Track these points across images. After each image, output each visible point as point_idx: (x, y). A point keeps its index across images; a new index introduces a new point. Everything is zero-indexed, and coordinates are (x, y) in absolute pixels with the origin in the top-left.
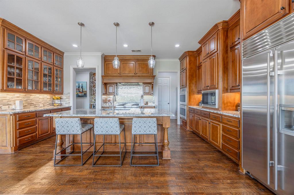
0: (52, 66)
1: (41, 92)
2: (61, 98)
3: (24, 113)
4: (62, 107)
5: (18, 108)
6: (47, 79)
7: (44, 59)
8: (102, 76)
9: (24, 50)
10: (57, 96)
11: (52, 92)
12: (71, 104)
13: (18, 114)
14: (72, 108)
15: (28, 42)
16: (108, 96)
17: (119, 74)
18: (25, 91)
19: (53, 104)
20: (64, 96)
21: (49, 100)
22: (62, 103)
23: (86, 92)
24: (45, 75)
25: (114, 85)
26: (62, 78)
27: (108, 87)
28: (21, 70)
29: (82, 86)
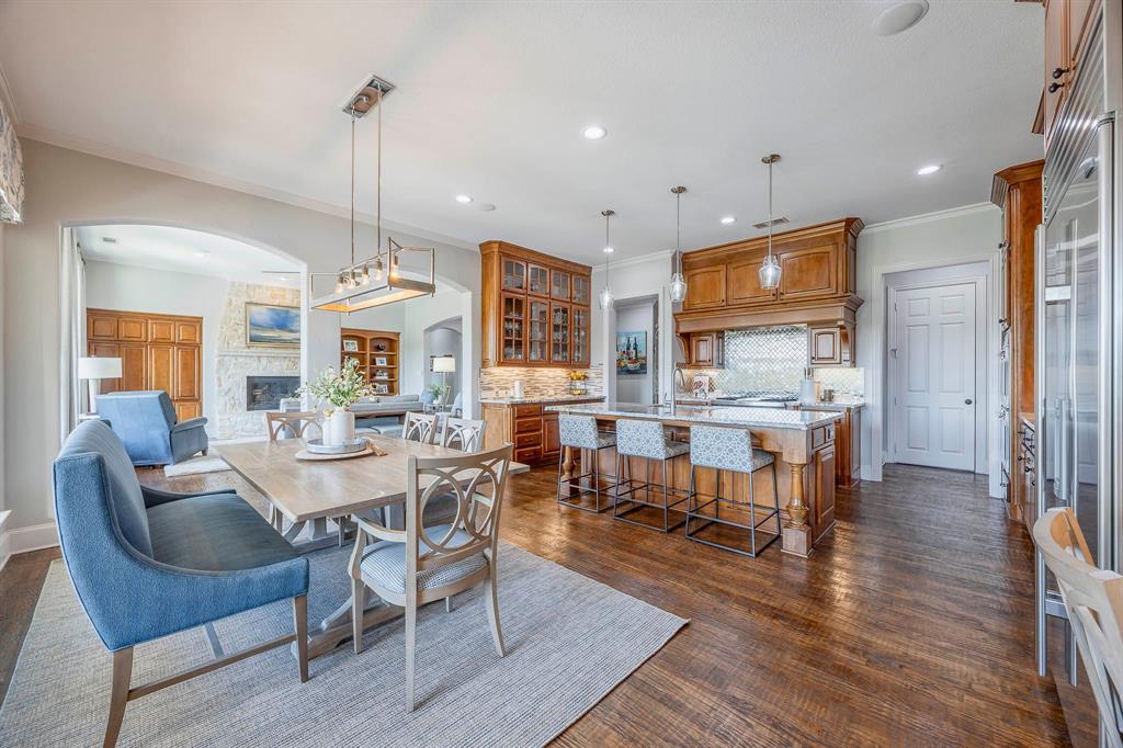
0: (567, 306)
1: (550, 364)
2: (585, 377)
3: (524, 404)
4: (588, 397)
5: (518, 395)
6: (558, 336)
7: (556, 291)
8: (674, 315)
9: (524, 286)
10: (580, 372)
11: (568, 364)
12: (605, 393)
13: (517, 405)
14: (607, 400)
15: (530, 266)
16: (697, 372)
17: (724, 304)
18: (527, 363)
19: (570, 391)
20: (591, 373)
21: (564, 380)
22: (588, 387)
23: (645, 358)
24: (556, 328)
25: (710, 338)
26: (587, 329)
27: (694, 342)
28: (520, 322)
29: (635, 344)
